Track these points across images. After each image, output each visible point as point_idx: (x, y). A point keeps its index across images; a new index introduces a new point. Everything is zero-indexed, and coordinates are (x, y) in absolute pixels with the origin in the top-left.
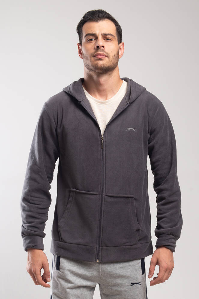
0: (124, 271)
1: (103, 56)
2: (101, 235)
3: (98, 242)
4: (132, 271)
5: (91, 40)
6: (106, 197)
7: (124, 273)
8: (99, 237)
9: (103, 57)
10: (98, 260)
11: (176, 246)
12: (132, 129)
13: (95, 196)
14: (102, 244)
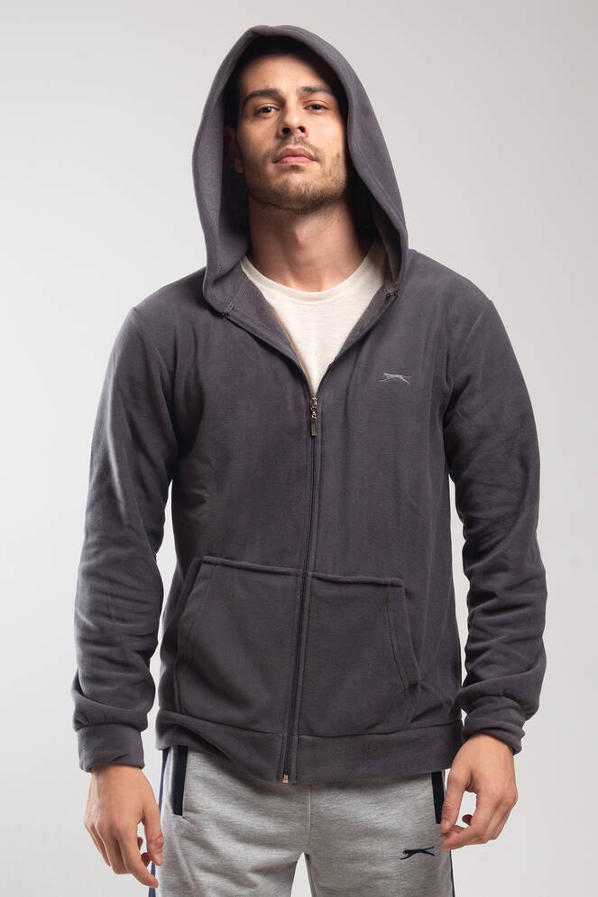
0: (381, 814)
1: (304, 159)
2: (299, 699)
3: (287, 722)
4: (406, 813)
5: (266, 110)
6: (316, 582)
7: (380, 820)
8: (293, 706)
9: (303, 162)
10: (286, 777)
11: (523, 734)
12: (397, 376)
13: (283, 579)
14: (299, 726)
